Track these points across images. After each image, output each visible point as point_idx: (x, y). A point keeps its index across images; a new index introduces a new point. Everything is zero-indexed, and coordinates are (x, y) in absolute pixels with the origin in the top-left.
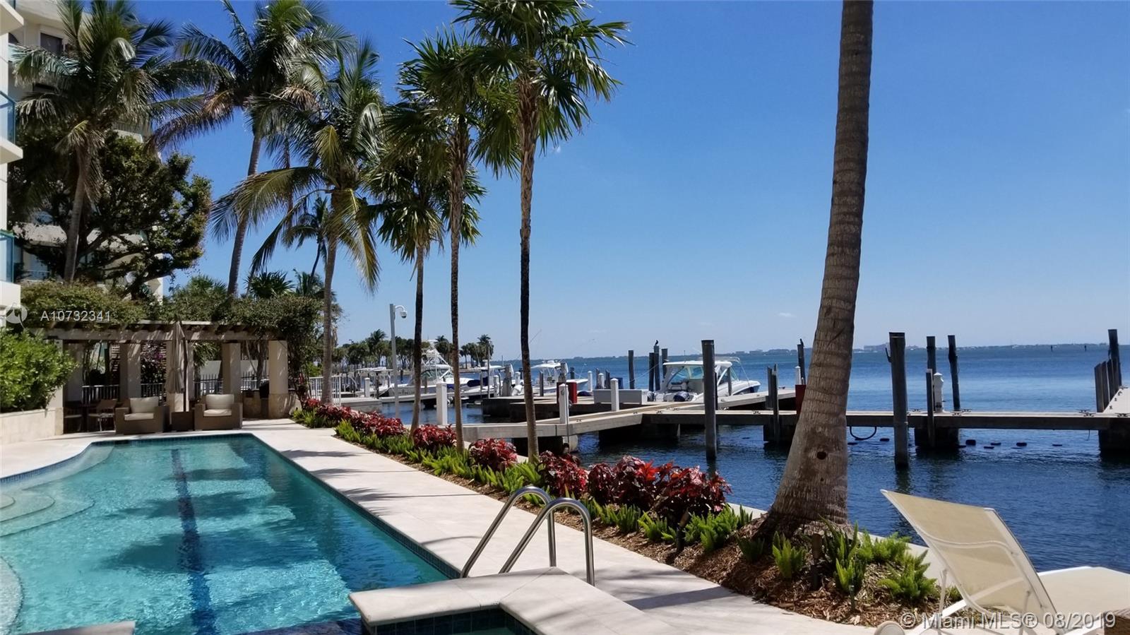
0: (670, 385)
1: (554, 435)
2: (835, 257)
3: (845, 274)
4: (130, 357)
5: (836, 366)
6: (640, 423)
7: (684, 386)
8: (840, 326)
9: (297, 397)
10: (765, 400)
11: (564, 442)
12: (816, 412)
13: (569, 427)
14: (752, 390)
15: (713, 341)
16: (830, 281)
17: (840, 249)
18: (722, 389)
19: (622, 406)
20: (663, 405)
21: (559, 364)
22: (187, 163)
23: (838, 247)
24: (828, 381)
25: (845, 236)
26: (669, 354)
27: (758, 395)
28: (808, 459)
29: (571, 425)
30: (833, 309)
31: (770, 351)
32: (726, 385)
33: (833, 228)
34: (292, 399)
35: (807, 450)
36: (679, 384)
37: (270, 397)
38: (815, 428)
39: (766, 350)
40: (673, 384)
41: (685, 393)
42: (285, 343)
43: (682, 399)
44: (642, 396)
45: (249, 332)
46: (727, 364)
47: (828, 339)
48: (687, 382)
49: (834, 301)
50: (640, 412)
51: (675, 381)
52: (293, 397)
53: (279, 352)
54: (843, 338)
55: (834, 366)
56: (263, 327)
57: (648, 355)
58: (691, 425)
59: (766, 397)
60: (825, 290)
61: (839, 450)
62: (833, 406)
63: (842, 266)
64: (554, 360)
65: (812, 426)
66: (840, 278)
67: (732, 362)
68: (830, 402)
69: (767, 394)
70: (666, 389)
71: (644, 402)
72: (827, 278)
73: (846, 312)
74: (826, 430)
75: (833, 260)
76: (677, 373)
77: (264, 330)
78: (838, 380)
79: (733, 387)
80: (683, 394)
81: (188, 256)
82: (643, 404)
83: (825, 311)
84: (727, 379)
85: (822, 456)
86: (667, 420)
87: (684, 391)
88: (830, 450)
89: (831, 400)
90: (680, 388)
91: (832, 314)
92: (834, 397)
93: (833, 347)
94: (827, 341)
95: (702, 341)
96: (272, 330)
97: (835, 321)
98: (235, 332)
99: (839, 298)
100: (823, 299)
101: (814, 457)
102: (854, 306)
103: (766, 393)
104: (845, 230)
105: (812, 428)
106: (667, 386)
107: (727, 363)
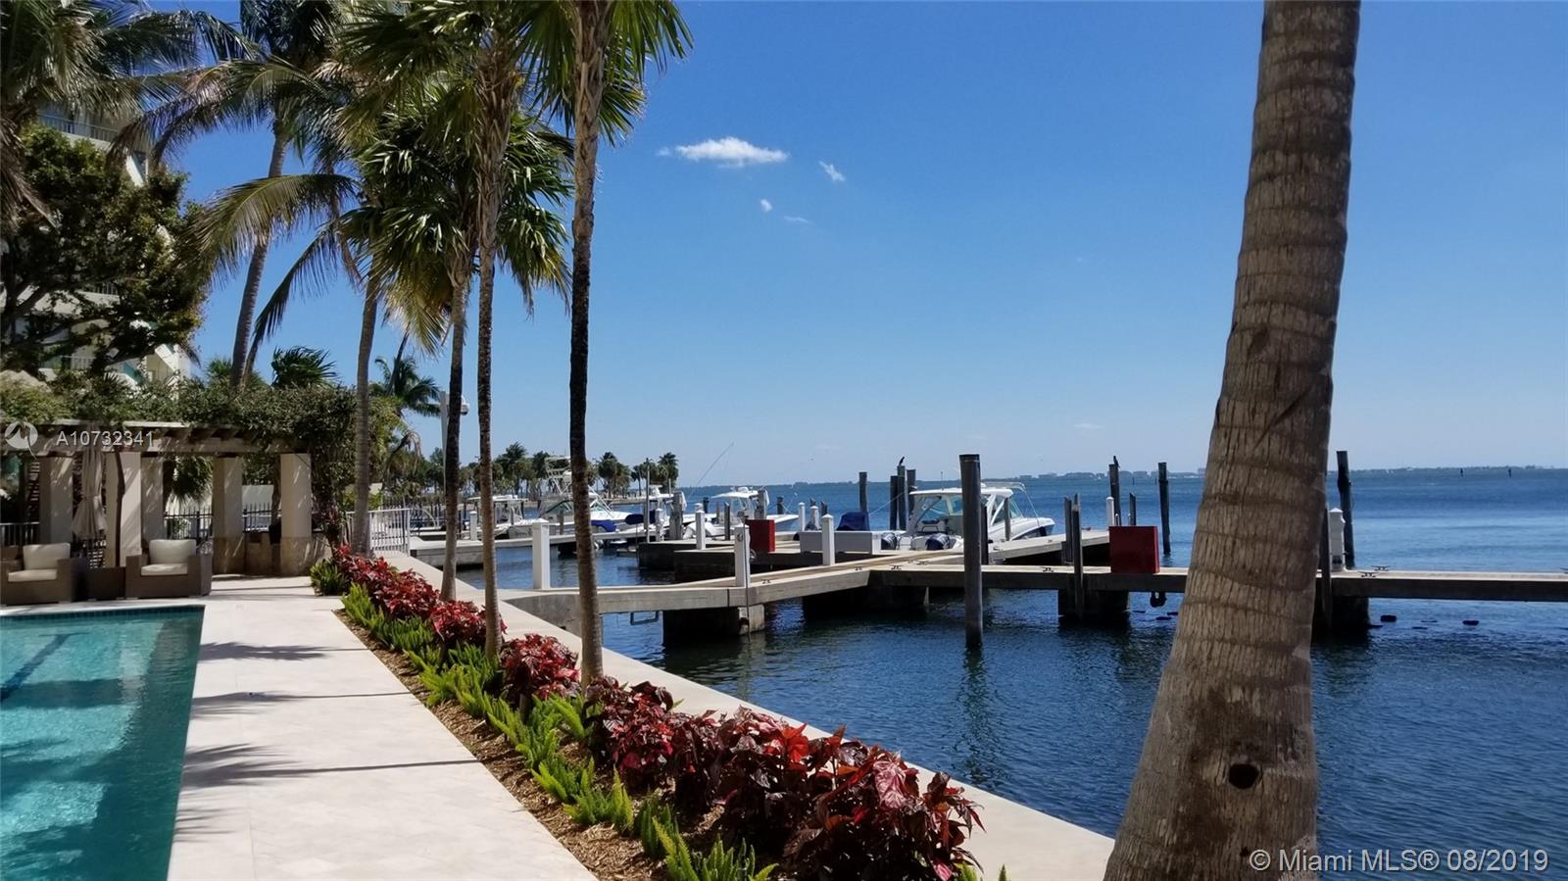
0: (921, 526)
1: (725, 605)
2: (1278, 183)
3: (1306, 231)
5: (1281, 502)
6: (866, 584)
7: (941, 526)
8: (1293, 382)
9: (327, 543)
10: (1060, 548)
11: (741, 616)
12: (1222, 640)
13: (751, 593)
14: (1042, 531)
15: (978, 456)
16: (1264, 254)
17: (1293, 158)
18: (995, 531)
19: (841, 557)
20: (909, 557)
21: (755, 493)
22: (178, 182)
23: (1286, 153)
24: (1259, 546)
25: (1306, 121)
26: (918, 478)
27: (1050, 541)
28: (1202, 788)
29: (754, 589)
30: (1275, 335)
31: (1068, 474)
32: (1003, 525)
33: (1270, 102)
34: (319, 546)
35: (1196, 757)
36: (933, 522)
37: (283, 542)
38: (1221, 688)
39: (1061, 474)
40: (924, 522)
41: (943, 535)
42: (306, 457)
43: (939, 546)
44: (873, 541)
45: (245, 439)
46: (1005, 493)
47: (1260, 421)
48: (946, 521)
49: (1277, 310)
50: (867, 567)
51: (929, 520)
52: (320, 543)
53: (297, 471)
54: (1302, 419)
55: (1277, 502)
56: (269, 432)
57: (889, 480)
58: (944, 587)
59: (1063, 543)
60: (1244, 280)
61: (1295, 756)
62: (1275, 623)
63: (1301, 205)
64: (748, 487)
65: (1211, 682)
66: (1289, 243)
67: (1013, 489)
68: (1268, 613)
69: (1065, 540)
70: (915, 530)
71: (876, 549)
72: (1251, 244)
73: (1312, 343)
74: (1256, 696)
75: (1268, 193)
76: (931, 507)
77: (270, 437)
78: (1289, 544)
79: (1013, 528)
80: (941, 538)
81: (176, 324)
82: (874, 553)
83: (1248, 339)
84: (1004, 517)
85: (1243, 777)
86: (909, 580)
87: (942, 532)
88: (1267, 760)
89: (1268, 606)
90: (935, 529)
91: (1271, 350)
92: (1277, 597)
93: (1275, 446)
94: (1255, 429)
95: (961, 456)
96: (285, 437)
97: (1279, 370)
98: (223, 439)
99: (1291, 302)
100: (1240, 307)
101: (1221, 780)
102: (1333, 327)
103: (1063, 537)
104: (1306, 105)
105: (1211, 691)
106: (916, 526)
107: (1007, 491)
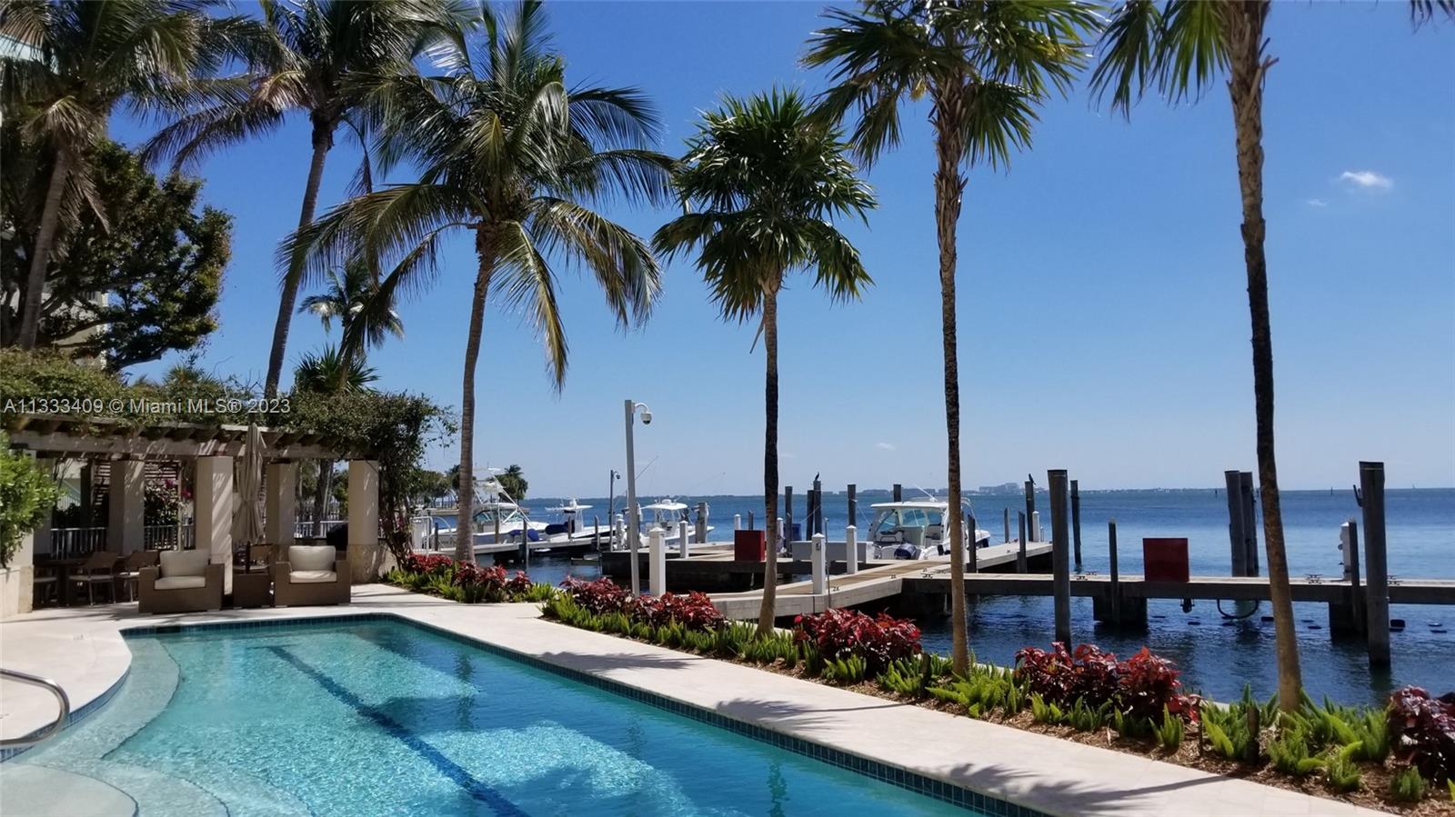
0: (880, 537)
4: (129, 483)
6: (900, 591)
9: (389, 549)
13: (828, 600)
14: (985, 542)
15: (1066, 471)
22: (194, 188)
34: (381, 552)
36: (890, 533)
37: (351, 550)
41: (907, 546)
42: (376, 465)
43: (909, 556)
44: (867, 551)
48: (903, 531)
51: (885, 530)
52: (382, 549)
53: (365, 479)
57: (806, 493)
64: (668, 499)
70: (875, 540)
76: (885, 519)
81: (194, 329)
82: (868, 562)
86: (941, 587)
87: (905, 543)
90: (892, 539)
106: (875, 536)
